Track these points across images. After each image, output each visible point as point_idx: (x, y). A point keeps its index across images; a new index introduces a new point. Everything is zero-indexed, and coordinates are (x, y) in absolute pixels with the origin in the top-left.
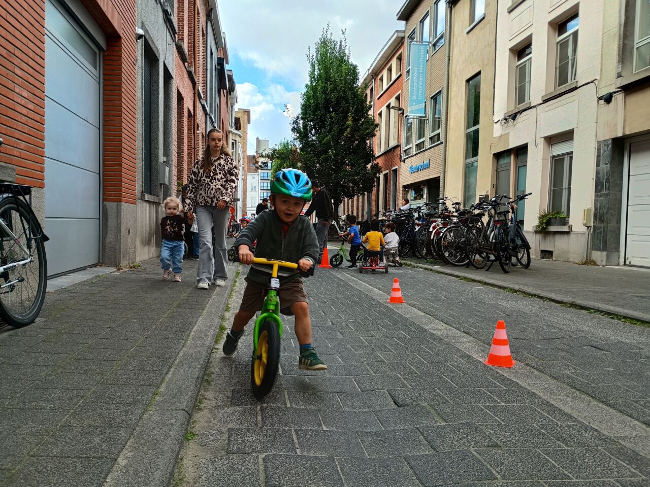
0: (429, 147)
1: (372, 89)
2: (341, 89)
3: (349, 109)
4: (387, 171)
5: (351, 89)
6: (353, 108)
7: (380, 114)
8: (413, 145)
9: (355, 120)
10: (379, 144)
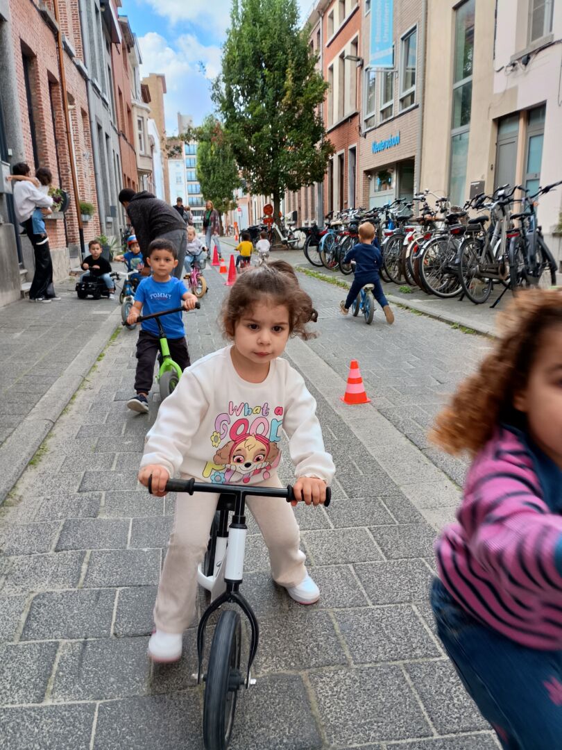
0: (399, 113)
1: (319, 33)
2: (275, 33)
3: (287, 63)
4: (343, 151)
5: (289, 32)
6: (293, 60)
7: (331, 69)
8: (376, 112)
9: (297, 79)
10: (330, 113)
